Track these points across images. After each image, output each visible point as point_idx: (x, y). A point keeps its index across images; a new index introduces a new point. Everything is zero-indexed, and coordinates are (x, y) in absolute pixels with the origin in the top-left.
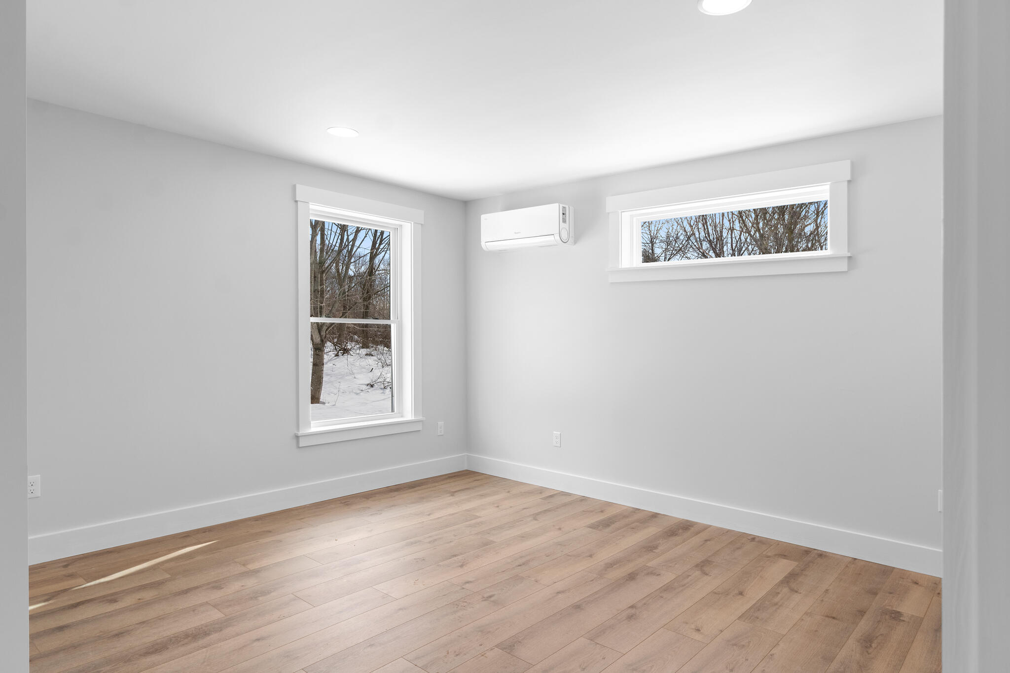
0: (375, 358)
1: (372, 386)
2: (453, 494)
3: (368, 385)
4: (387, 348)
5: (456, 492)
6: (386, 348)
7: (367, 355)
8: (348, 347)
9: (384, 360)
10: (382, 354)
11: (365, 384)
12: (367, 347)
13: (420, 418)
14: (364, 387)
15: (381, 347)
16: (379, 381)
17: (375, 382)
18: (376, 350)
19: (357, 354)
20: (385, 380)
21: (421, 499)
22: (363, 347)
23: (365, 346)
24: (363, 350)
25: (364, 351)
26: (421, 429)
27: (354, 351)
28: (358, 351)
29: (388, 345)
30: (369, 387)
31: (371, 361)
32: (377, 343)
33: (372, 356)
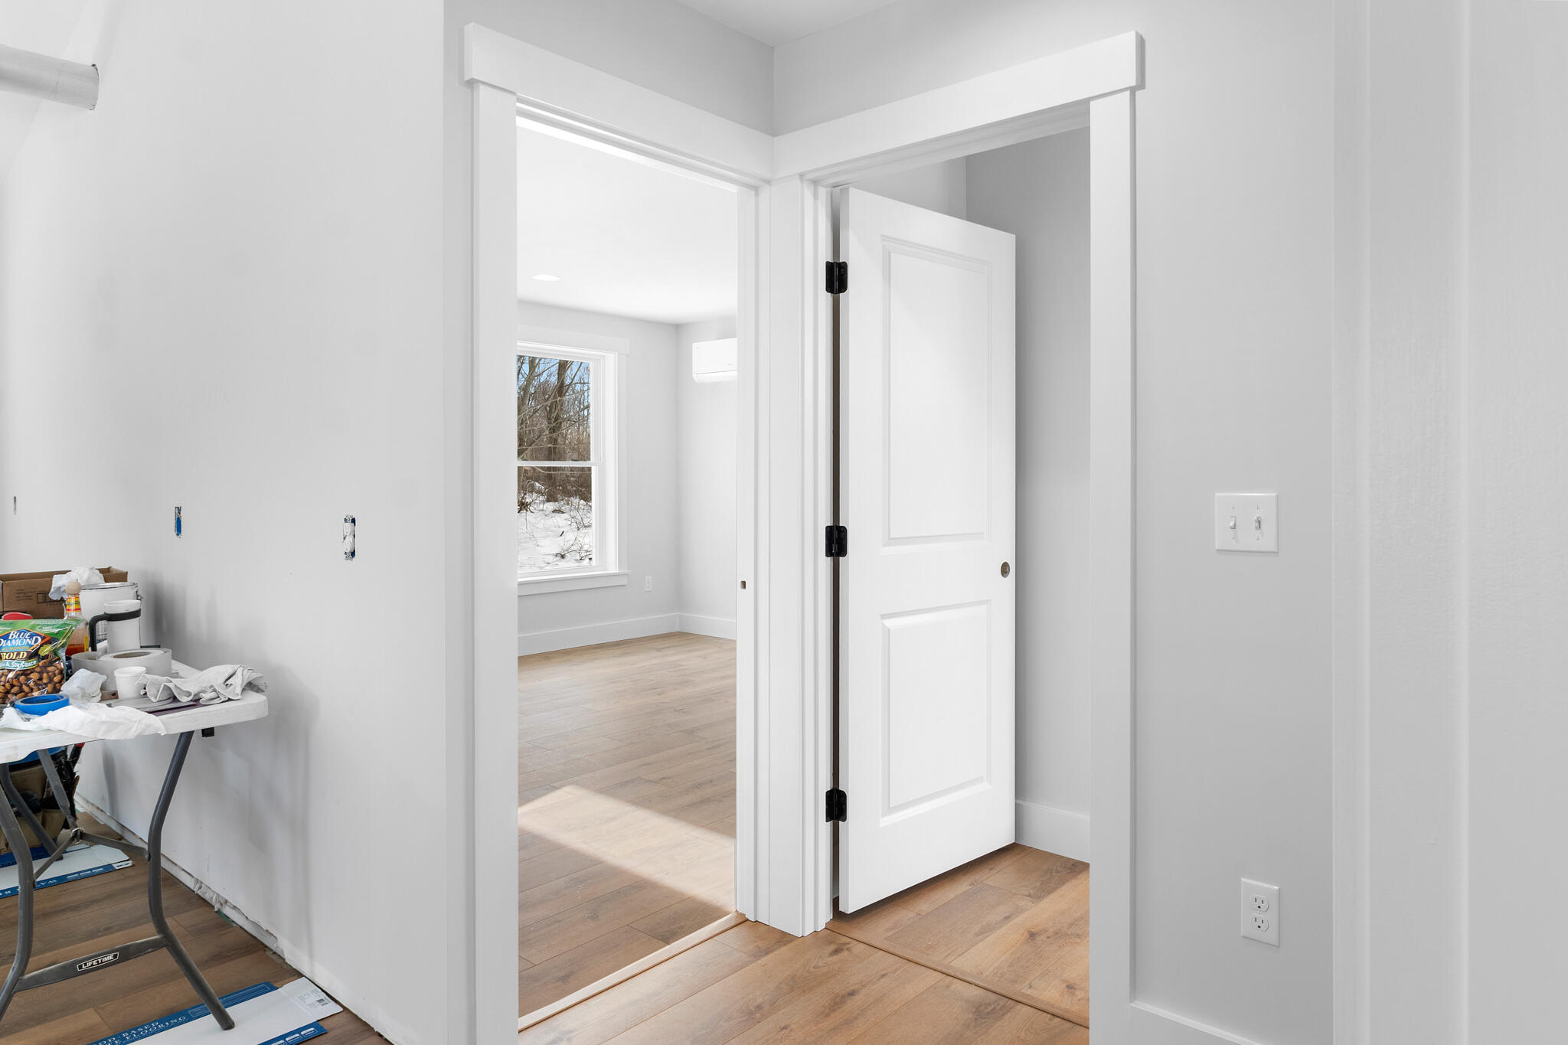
0: (565, 516)
1: (563, 557)
2: (659, 650)
3: (556, 555)
4: (585, 501)
5: (663, 648)
6: (582, 502)
7: (554, 511)
8: (527, 500)
9: (580, 518)
10: (578, 510)
11: (553, 555)
12: (555, 500)
13: (625, 571)
14: (551, 559)
15: (575, 500)
16: (574, 548)
17: (567, 550)
18: (568, 504)
19: (540, 510)
20: (581, 548)
21: (626, 654)
22: (548, 500)
23: (551, 498)
24: (549, 503)
25: (551, 506)
26: (626, 583)
27: (535, 506)
28: (541, 506)
29: (587, 497)
30: (558, 558)
31: (560, 520)
32: (570, 494)
33: (563, 513)
